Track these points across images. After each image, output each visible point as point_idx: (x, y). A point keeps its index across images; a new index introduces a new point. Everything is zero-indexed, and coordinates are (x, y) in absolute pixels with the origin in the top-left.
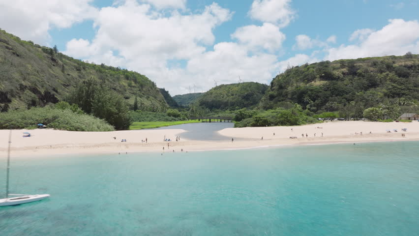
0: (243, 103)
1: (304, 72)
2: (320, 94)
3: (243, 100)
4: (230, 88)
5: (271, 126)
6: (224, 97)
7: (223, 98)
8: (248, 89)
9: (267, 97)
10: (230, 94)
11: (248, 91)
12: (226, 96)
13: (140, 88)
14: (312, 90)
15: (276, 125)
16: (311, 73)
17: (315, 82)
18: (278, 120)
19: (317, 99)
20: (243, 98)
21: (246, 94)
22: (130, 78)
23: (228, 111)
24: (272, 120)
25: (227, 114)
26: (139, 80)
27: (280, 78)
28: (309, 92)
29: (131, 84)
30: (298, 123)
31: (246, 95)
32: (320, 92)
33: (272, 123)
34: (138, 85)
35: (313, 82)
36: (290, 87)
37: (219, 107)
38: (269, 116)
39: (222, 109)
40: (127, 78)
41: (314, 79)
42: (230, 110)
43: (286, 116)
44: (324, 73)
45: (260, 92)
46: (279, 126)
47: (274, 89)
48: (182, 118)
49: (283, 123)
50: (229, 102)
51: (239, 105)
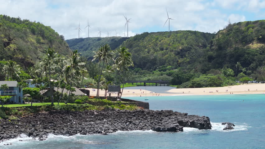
0: (178, 62)
1: (244, 32)
2: (255, 58)
3: (177, 57)
4: (157, 39)
5: (203, 87)
6: (151, 53)
7: (148, 53)
8: (183, 41)
9: (205, 58)
10: (158, 49)
11: (183, 44)
12: (152, 51)
13: (50, 44)
14: (248, 53)
15: (206, 86)
16: (250, 35)
17: (253, 44)
18: (208, 83)
19: (253, 63)
20: (177, 55)
21: (180, 48)
22: (36, 33)
23: (157, 72)
24: (204, 83)
25: (156, 77)
26: (47, 34)
27: (220, 36)
28: (246, 55)
29: (39, 40)
30: (221, 85)
31: (181, 50)
32: (256, 55)
33: (204, 85)
34: (46, 41)
35: (250, 45)
36: (229, 48)
37: (145, 67)
38: (202, 80)
39: (149, 69)
40: (33, 32)
41: (251, 41)
42: (160, 71)
43: (213, 81)
44: (261, 35)
45: (200, 45)
46: (208, 87)
47: (213, 49)
48: (116, 82)
49: (211, 86)
50: (158, 59)
51: (171, 63)
